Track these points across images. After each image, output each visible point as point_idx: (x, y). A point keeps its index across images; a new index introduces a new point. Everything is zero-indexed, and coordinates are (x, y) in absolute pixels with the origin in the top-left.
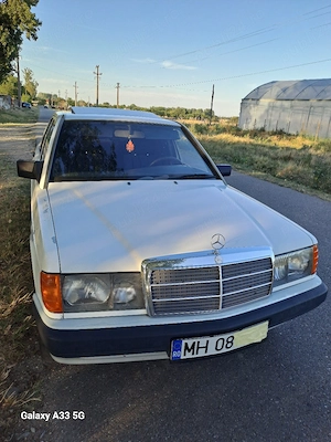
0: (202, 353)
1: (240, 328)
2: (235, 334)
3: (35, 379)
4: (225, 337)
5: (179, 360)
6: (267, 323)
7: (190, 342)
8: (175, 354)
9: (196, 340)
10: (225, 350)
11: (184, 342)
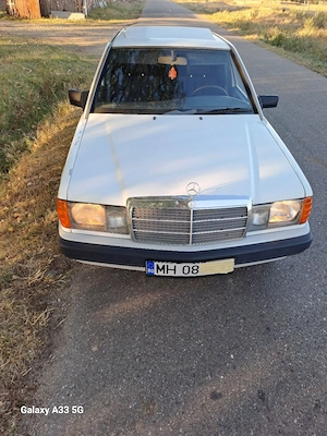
0: (171, 273)
1: (204, 261)
2: (200, 265)
3: (70, 267)
4: (191, 265)
5: (152, 275)
6: (233, 260)
7: (161, 265)
8: (149, 271)
9: (165, 264)
10: (191, 274)
11: (156, 263)
